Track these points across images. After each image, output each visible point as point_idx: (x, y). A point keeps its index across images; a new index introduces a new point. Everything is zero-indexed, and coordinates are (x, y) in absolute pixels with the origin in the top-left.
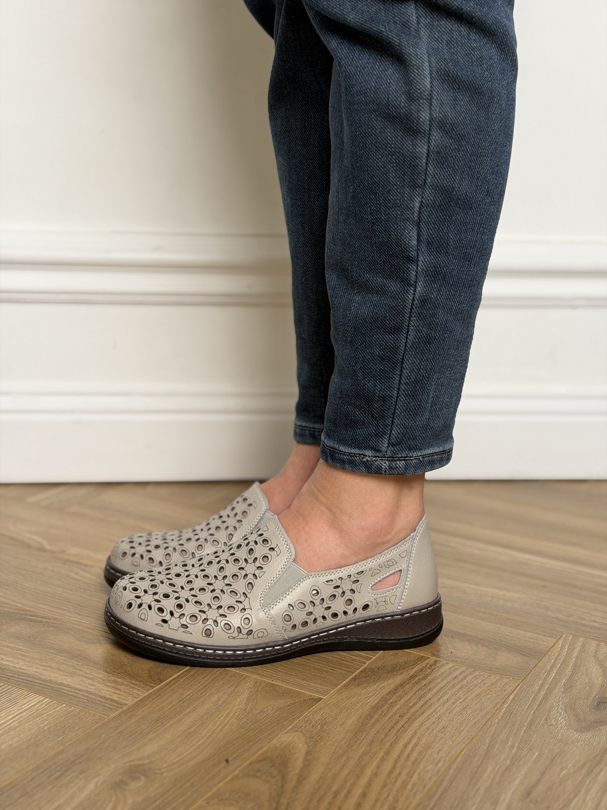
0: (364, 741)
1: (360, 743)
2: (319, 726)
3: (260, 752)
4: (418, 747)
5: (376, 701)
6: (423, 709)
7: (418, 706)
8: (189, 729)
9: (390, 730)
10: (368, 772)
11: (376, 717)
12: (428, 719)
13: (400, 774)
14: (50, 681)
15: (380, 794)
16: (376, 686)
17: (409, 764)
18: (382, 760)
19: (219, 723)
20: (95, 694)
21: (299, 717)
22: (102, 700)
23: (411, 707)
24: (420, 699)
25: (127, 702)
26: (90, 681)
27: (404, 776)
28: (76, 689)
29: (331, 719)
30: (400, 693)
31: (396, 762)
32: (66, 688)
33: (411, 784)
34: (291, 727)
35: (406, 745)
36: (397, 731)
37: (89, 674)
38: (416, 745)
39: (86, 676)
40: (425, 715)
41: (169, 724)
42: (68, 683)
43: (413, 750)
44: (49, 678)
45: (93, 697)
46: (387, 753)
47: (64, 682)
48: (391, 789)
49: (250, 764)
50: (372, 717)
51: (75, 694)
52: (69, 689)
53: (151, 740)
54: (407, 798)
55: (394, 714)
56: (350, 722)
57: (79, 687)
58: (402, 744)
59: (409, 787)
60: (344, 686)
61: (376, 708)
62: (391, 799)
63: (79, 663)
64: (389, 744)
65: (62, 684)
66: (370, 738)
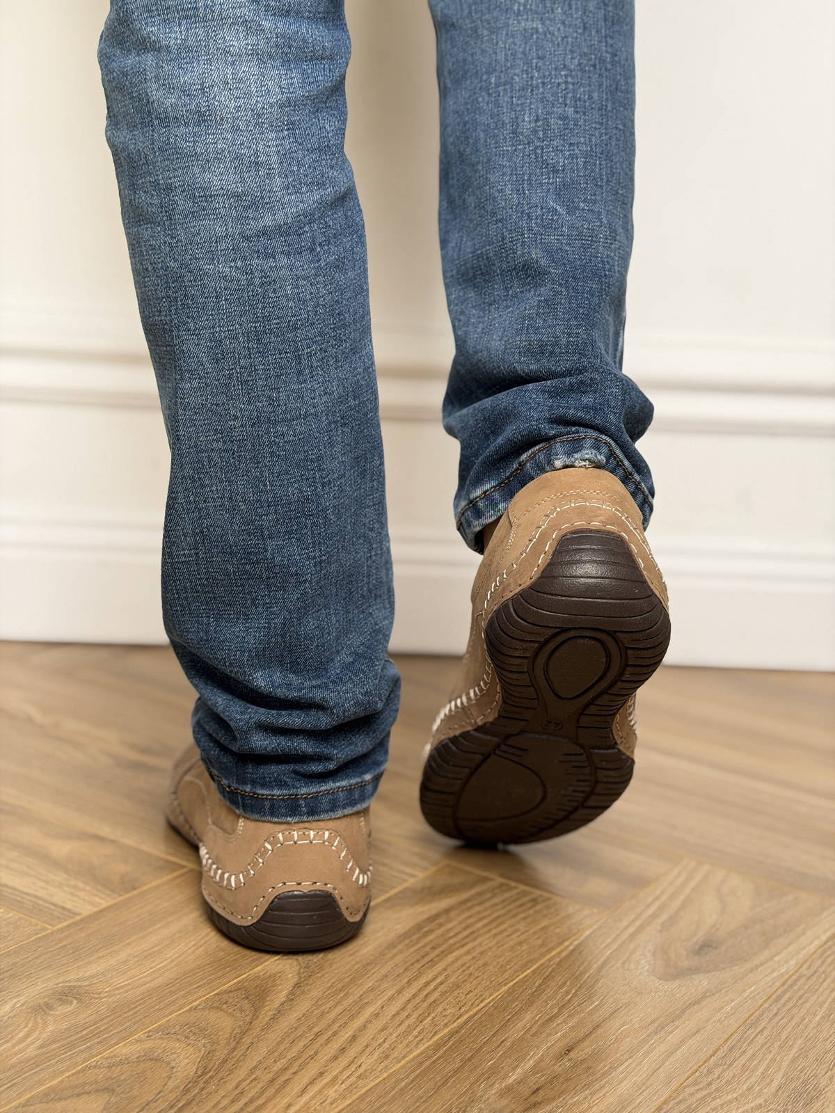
0: (375, 975)
1: (368, 977)
3: (235, 981)
4: (442, 986)
5: (406, 928)
6: (466, 940)
7: (460, 936)
8: (153, 948)
9: (412, 964)
10: (368, 1012)
11: (400, 947)
12: (468, 952)
13: (408, 1016)
15: (375, 1038)
16: (411, 910)
17: (425, 1005)
19: (193, 943)
20: (44, 900)
22: (52, 907)
23: (450, 938)
24: (466, 928)
25: (82, 912)
26: (43, 884)
27: (412, 1020)
28: (22, 892)
30: (442, 920)
31: (410, 1001)
33: (418, 1030)
35: (427, 984)
36: (422, 965)
38: (441, 983)
39: (40, 877)
40: (466, 949)
41: (127, 941)
42: (16, 886)
43: (435, 989)
45: (41, 902)
46: (400, 992)
48: (391, 1034)
49: (217, 994)
50: (394, 947)
51: (19, 899)
52: (15, 892)
53: (99, 958)
54: (407, 1046)
55: (425, 945)
57: (26, 890)
58: (424, 982)
59: (415, 1033)
61: (403, 937)
62: (386, 1045)
63: (35, 862)
64: (406, 980)
66: (383, 972)
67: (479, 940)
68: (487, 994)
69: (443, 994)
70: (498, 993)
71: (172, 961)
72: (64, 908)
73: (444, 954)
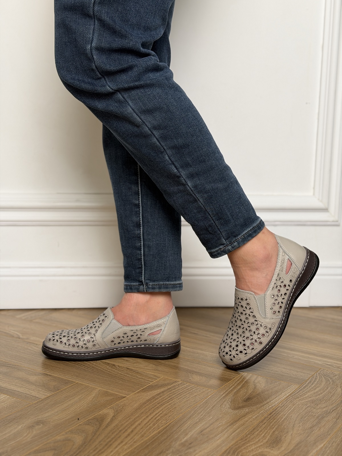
0: (139, 413)
1: (137, 413)
2: (122, 407)
3: (93, 416)
4: (161, 415)
5: (150, 398)
6: (169, 401)
7: (167, 399)
8: (66, 407)
9: (151, 409)
10: (137, 424)
11: (147, 404)
12: (170, 404)
13: (150, 424)
14: (11, 390)
15: (139, 431)
16: (152, 392)
17: (155, 420)
18: (145, 419)
19: (79, 405)
20: (29, 395)
21: (114, 403)
22: (31, 397)
23: (164, 400)
24: (169, 397)
25: (42, 398)
26: (28, 390)
27: (151, 425)
28: (21, 393)
29: (127, 404)
30: (161, 395)
31: (150, 420)
32: (17, 392)
33: (153, 428)
34: (109, 407)
35: (156, 414)
36: (154, 409)
37: (28, 387)
39: (27, 388)
40: (169, 403)
41: (57, 406)
42: (18, 390)
43: (159, 415)
44: (10, 388)
45: (28, 395)
46: (147, 417)
47: (17, 390)
48: (144, 430)
49: (88, 420)
50: (145, 404)
51: (20, 394)
52: (18, 393)
53: (48, 411)
54: (150, 433)
55: (156, 403)
56: (136, 405)
57: (22, 392)
59: (152, 429)
60: (138, 392)
61: (149, 400)
62: (143, 433)
63: (25, 383)
64: (149, 413)
65: (15, 391)
66: (142, 411)
67: (173, 401)
68: (176, 416)
69: (161, 417)
70: (179, 416)
71: (72, 411)
72: (35, 397)
73: (162, 405)
